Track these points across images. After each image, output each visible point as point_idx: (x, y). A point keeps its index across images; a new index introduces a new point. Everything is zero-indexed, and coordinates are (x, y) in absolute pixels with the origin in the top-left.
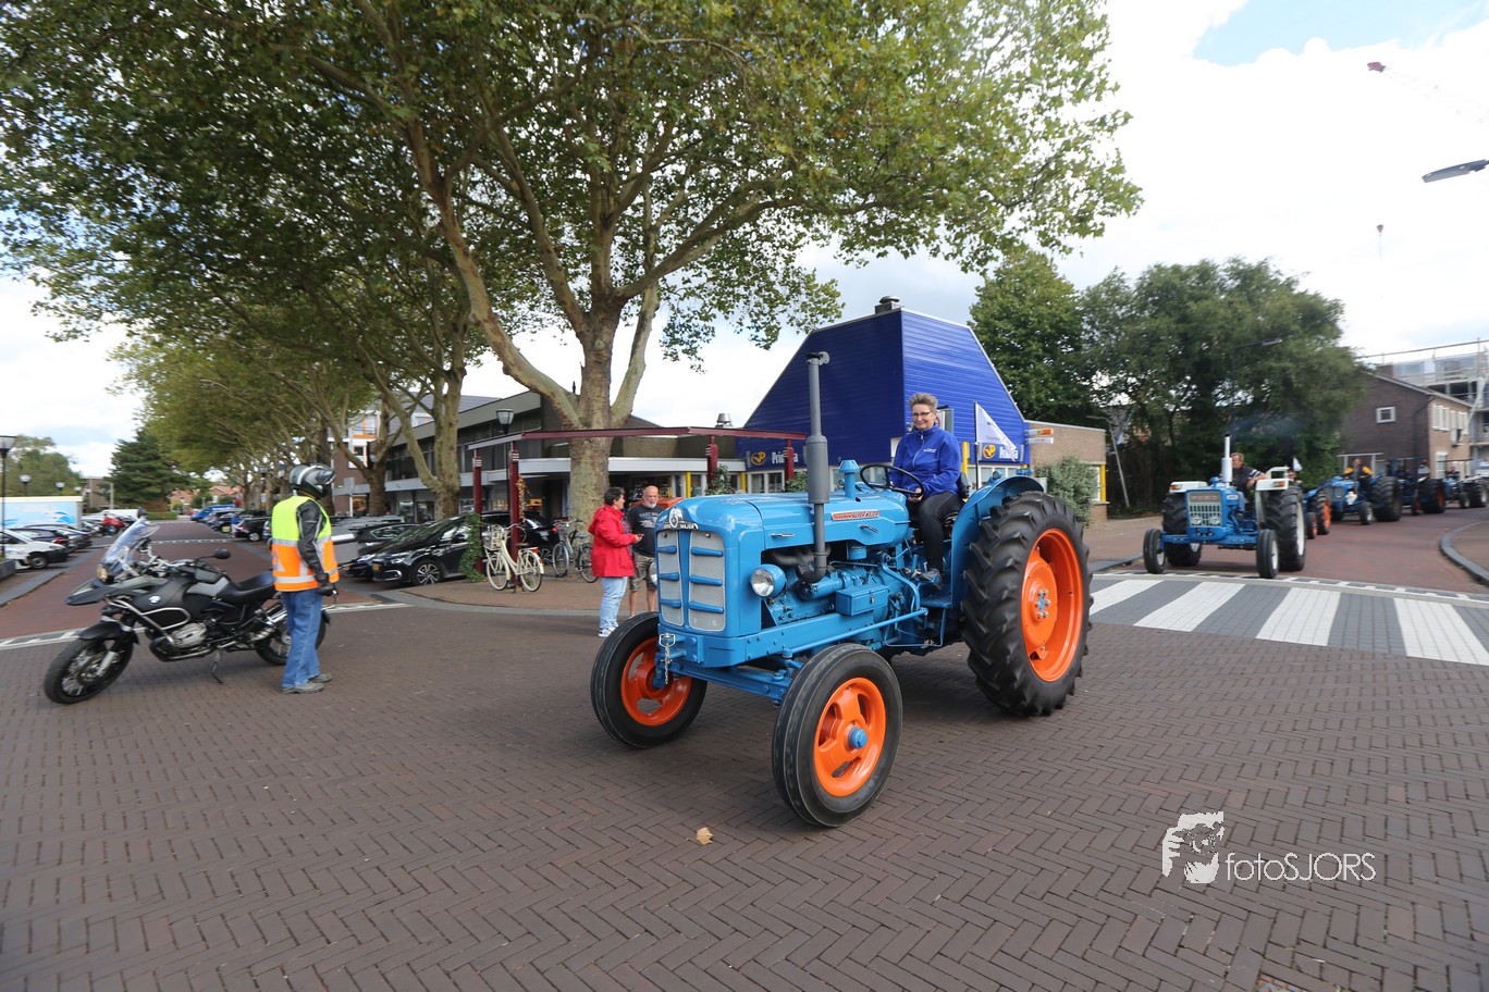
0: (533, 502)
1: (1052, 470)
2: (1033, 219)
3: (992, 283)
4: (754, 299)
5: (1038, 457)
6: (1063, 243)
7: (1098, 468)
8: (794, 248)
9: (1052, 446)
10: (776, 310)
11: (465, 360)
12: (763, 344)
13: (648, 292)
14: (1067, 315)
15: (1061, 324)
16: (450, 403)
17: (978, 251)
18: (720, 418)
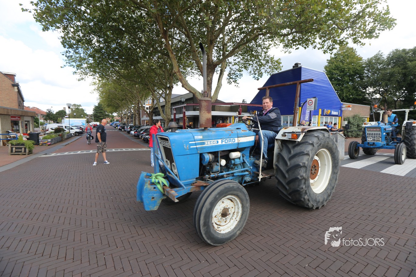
0: (190, 123)
1: (350, 119)
2: (351, 34)
3: (333, 58)
4: (255, 65)
5: (345, 114)
6: (362, 42)
7: (366, 119)
8: (268, 49)
9: (350, 111)
10: (261, 68)
11: (173, 84)
12: (257, 79)
13: (223, 63)
14: (359, 68)
15: (357, 71)
16: (169, 96)
17: (330, 46)
18: (243, 101)
